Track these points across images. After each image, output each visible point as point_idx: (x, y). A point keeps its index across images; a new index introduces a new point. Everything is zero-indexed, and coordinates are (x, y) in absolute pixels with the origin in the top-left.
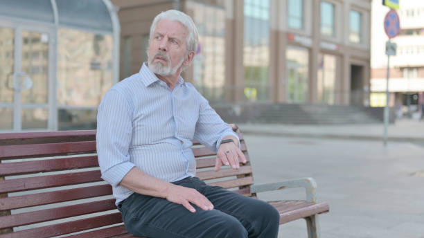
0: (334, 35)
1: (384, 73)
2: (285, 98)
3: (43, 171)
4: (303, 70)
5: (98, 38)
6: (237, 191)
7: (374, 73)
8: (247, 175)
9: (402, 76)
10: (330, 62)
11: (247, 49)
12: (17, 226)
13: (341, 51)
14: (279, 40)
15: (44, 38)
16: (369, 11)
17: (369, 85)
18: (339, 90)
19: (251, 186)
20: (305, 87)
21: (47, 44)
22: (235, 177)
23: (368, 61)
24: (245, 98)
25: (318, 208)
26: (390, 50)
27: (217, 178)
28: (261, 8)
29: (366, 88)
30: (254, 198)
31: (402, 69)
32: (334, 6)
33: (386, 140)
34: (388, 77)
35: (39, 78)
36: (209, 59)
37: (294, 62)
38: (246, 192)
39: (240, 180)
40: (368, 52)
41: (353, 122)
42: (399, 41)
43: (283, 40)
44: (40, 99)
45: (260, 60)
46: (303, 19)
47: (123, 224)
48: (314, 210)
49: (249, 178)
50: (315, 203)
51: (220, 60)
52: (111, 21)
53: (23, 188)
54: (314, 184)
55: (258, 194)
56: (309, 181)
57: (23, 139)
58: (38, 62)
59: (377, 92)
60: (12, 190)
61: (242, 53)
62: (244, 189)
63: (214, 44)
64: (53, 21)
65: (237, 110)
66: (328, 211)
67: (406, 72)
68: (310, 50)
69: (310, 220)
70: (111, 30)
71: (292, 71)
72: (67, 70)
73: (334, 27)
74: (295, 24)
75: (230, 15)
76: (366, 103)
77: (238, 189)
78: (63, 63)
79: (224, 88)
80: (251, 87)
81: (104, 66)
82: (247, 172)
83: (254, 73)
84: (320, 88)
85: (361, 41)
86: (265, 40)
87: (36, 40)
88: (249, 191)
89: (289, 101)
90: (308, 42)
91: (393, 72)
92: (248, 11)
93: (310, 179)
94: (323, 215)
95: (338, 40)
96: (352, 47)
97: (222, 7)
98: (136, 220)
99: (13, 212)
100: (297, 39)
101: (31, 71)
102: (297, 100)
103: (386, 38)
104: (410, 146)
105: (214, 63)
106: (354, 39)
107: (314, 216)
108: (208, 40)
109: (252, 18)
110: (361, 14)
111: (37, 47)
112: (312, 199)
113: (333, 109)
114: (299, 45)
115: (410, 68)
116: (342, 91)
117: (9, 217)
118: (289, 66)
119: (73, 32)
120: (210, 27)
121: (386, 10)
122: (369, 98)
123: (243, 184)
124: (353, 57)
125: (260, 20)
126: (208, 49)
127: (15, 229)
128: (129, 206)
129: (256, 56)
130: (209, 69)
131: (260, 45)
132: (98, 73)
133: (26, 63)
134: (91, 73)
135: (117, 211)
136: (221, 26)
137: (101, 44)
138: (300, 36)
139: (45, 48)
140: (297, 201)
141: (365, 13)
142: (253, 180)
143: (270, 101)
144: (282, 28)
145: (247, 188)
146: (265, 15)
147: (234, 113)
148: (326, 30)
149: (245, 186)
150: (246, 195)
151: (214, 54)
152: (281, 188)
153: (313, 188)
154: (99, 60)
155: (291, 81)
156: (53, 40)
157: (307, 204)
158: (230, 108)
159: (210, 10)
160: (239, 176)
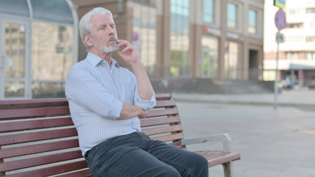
0: (237, 27)
1: (275, 56)
2: (200, 74)
3: (28, 129)
4: (214, 54)
5: (62, 29)
6: (171, 144)
7: (266, 56)
8: (178, 132)
9: (286, 58)
10: (234, 48)
11: (173, 38)
12: (8, 171)
13: (242, 39)
14: (197, 31)
15: (22, 29)
16: (262, 10)
17: (263, 65)
18: (240, 68)
19: (182, 140)
20: (216, 66)
21: (24, 33)
22: (170, 133)
23: (262, 47)
24: (170, 74)
25: (232, 156)
26: (279, 39)
27: (156, 134)
28: (183, 7)
29: (260, 67)
30: (184, 149)
31: (286, 53)
32: (237, 6)
33: (275, 105)
34: (277, 59)
35: (17, 58)
36: (144, 45)
37: (207, 47)
38: (178, 145)
39: (174, 135)
40: (262, 40)
41: (251, 92)
42: (285, 32)
43: (199, 31)
44: (17, 75)
45: (182, 46)
46: (214, 16)
47: (88, 168)
48: (229, 158)
49: (180, 134)
50: (230, 153)
51: (153, 45)
52: (72, 16)
53: (13, 142)
54: (229, 138)
55: (186, 146)
56: (225, 136)
57: (12, 105)
58: (16, 47)
59: (268, 70)
60: (4, 144)
61: (169, 41)
62: (177, 142)
63: (148, 34)
64: (29, 16)
65: (165, 83)
66: (239, 159)
67: (289, 55)
68: (219, 39)
69: (226, 165)
70: (72, 23)
71: (206, 54)
72: (39, 53)
73: (237, 21)
74: (208, 19)
75: (160, 12)
76: (260, 78)
77: (172, 142)
78: (35, 48)
79: (155, 66)
80: (175, 66)
81: (66, 50)
82: (178, 130)
83: (178, 55)
84: (226, 67)
85: (257, 33)
86: (186, 31)
87: (14, 30)
88: (180, 144)
89: (204, 76)
90: (217, 32)
91: (280, 55)
92: (173, 9)
93: (226, 135)
94: (236, 161)
95: (240, 31)
96: (250, 37)
97: (154, 6)
98: (99, 166)
99: (5, 160)
100: (210, 30)
101: (11, 53)
102: (209, 76)
103: (276, 30)
104: (293, 110)
105: (148, 48)
106: (252, 30)
107: (229, 162)
108: (144, 31)
109: (176, 15)
110: (256, 13)
111: (15, 35)
112: (228, 149)
113: (236, 82)
114: (211, 35)
115: (292, 52)
116: (242, 69)
117: (2, 164)
118: (204, 50)
119: (43, 25)
120: (145, 21)
121: (276, 9)
122: (262, 74)
123: (176, 138)
124: (250, 44)
125: (183, 17)
126: (144, 38)
127: (7, 173)
128: (94, 155)
129: (180, 42)
130: (144, 52)
131: (182, 34)
132: (62, 55)
133: (7, 47)
134: (57, 55)
135: (83, 159)
136: (153, 20)
137: (64, 33)
138: (212, 28)
139: (22, 36)
140: (216, 151)
141: (259, 11)
142: (183, 135)
143: (190, 76)
144: (199, 22)
145: (179, 142)
146: (186, 13)
147: (163, 85)
148: (231, 24)
149: (177, 140)
150: (178, 147)
151: (148, 41)
152: (204, 141)
153: (228, 142)
154: (62, 45)
155: (205, 61)
156: (28, 31)
157: (224, 153)
158: (160, 82)
159: (145, 9)
160: (173, 133)
